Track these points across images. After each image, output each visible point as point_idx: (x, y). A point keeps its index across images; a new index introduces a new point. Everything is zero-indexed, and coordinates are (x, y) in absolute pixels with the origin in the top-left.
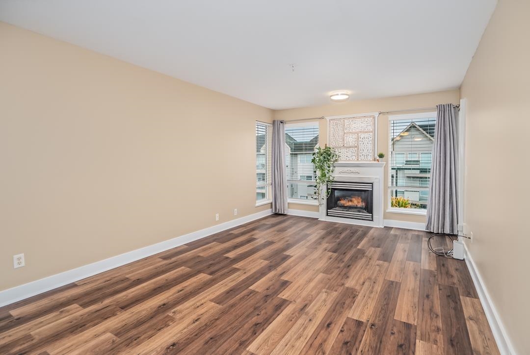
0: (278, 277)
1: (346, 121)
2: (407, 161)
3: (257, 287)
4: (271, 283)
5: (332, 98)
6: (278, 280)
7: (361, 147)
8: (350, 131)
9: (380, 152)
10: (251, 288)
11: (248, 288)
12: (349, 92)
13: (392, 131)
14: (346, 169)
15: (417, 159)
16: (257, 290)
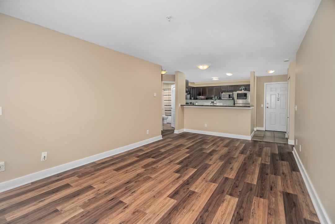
0: (182, 176)
3: (193, 170)
4: (186, 172)
6: (182, 173)
10: (196, 170)
11: (198, 170)
16: (192, 169)
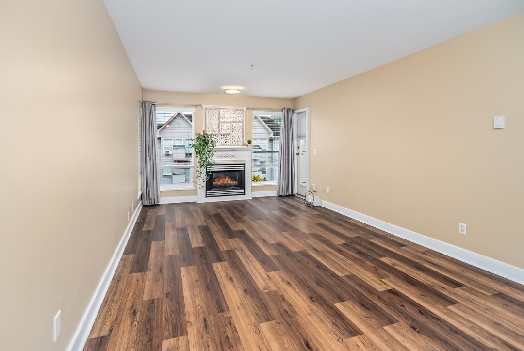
1: (221, 111)
2: (174, 146)
5: (226, 91)
7: (233, 134)
8: (225, 120)
9: (248, 140)
12: (241, 88)
13: (255, 125)
14: (223, 153)
15: (182, 145)
